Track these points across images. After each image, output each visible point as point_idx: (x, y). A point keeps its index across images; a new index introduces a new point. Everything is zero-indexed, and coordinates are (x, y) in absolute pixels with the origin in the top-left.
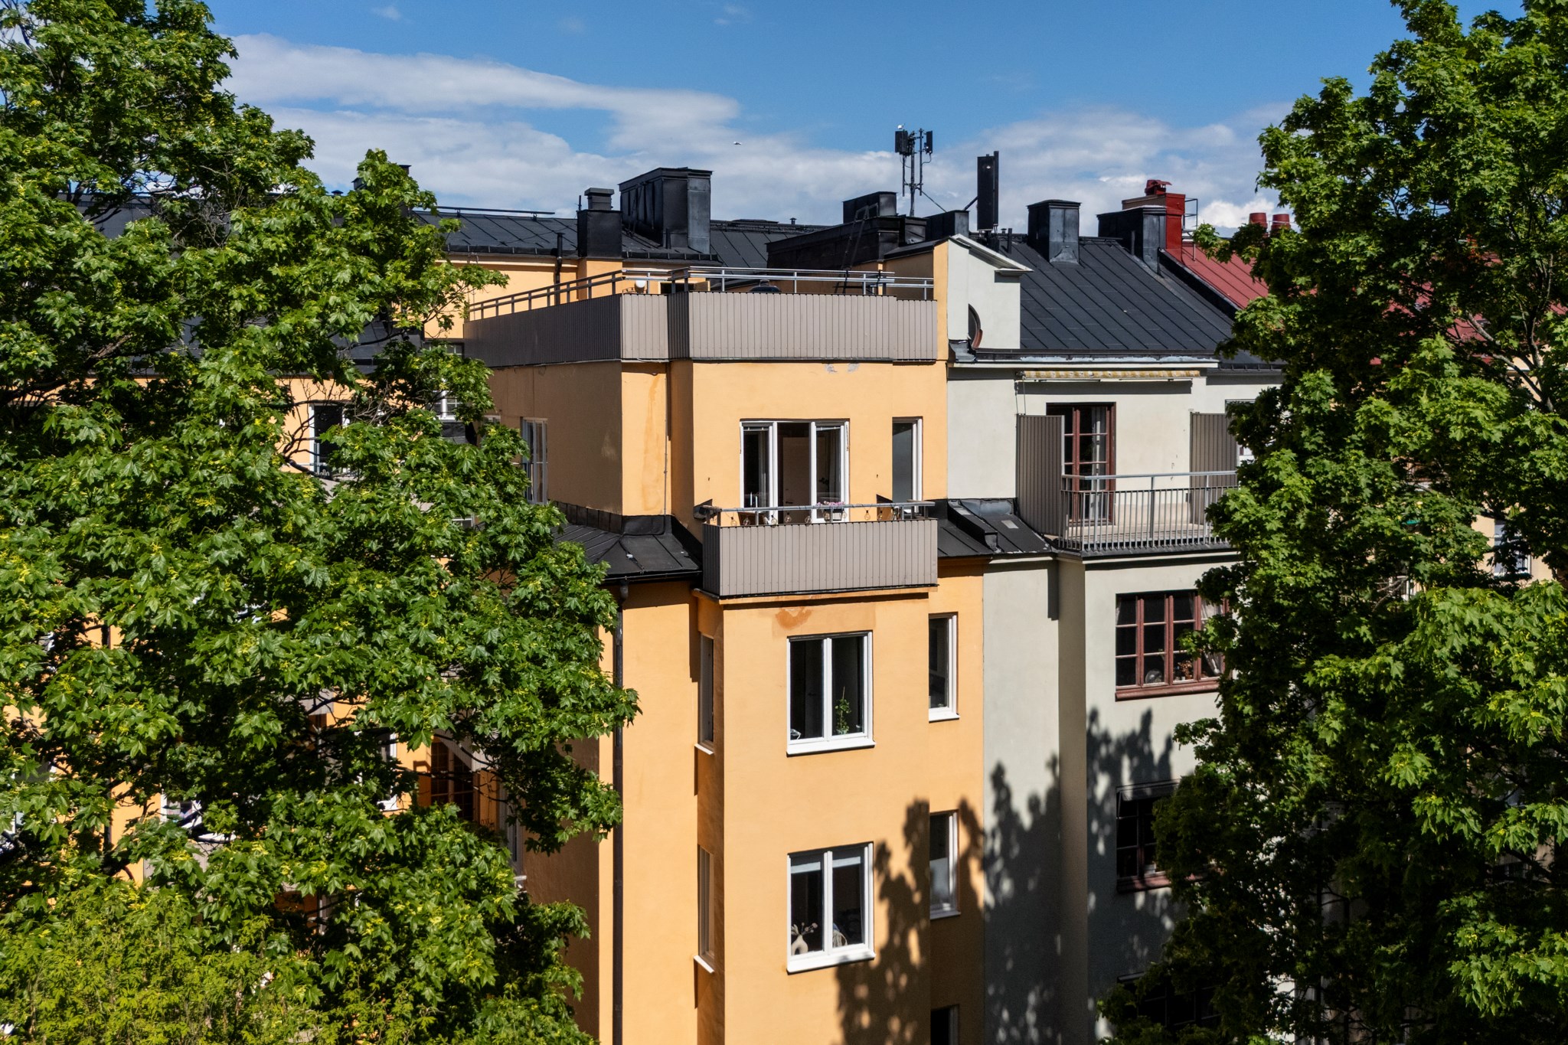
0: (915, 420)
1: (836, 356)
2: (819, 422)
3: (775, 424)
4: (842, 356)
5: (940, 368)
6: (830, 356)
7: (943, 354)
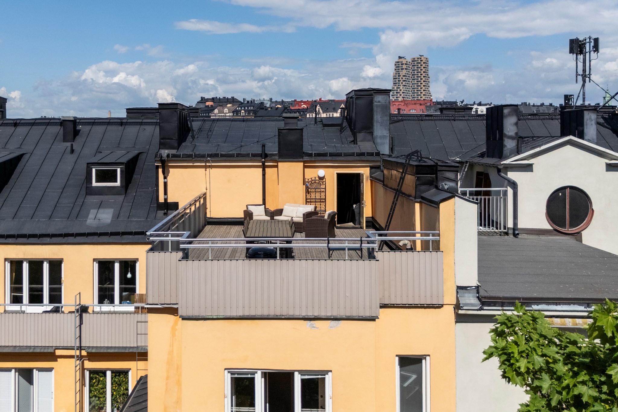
0: (424, 357)
1: (316, 314)
2: (301, 372)
3: (259, 372)
4: (323, 314)
5: (448, 312)
6: (310, 314)
7: (450, 298)
